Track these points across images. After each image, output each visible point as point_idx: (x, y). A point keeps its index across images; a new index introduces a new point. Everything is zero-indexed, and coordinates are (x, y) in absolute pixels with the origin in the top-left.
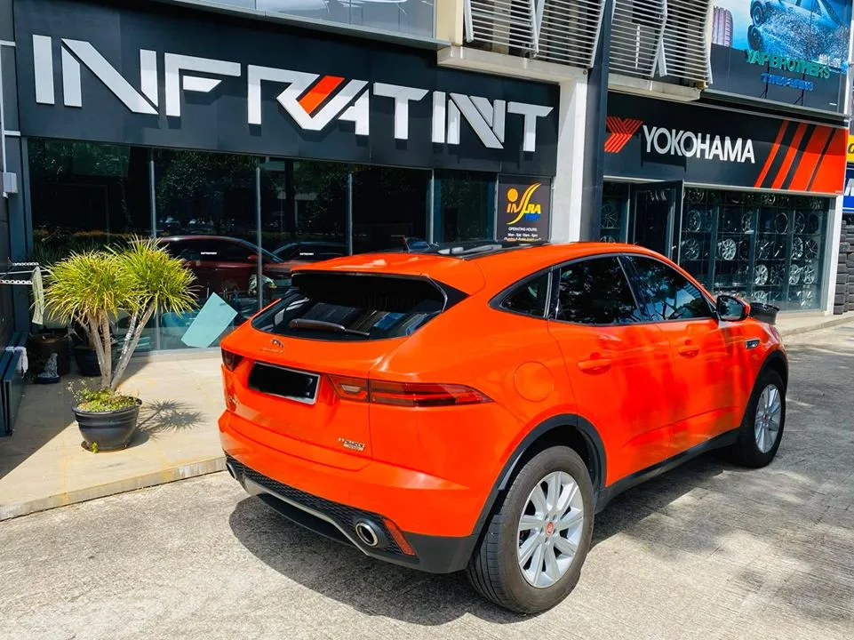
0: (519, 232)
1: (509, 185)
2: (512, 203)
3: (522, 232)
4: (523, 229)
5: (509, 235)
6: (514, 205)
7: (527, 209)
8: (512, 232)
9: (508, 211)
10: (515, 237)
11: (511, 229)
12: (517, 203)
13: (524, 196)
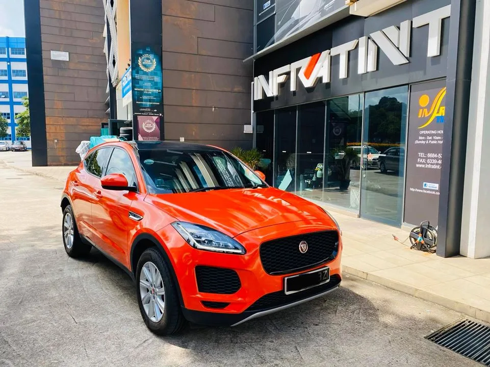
0: (429, 135)
1: (421, 92)
2: (423, 108)
3: (432, 135)
4: (433, 132)
5: (420, 138)
6: (426, 110)
7: (438, 113)
8: (423, 135)
9: (420, 116)
10: (425, 140)
11: (422, 132)
12: (429, 107)
13: (436, 99)
